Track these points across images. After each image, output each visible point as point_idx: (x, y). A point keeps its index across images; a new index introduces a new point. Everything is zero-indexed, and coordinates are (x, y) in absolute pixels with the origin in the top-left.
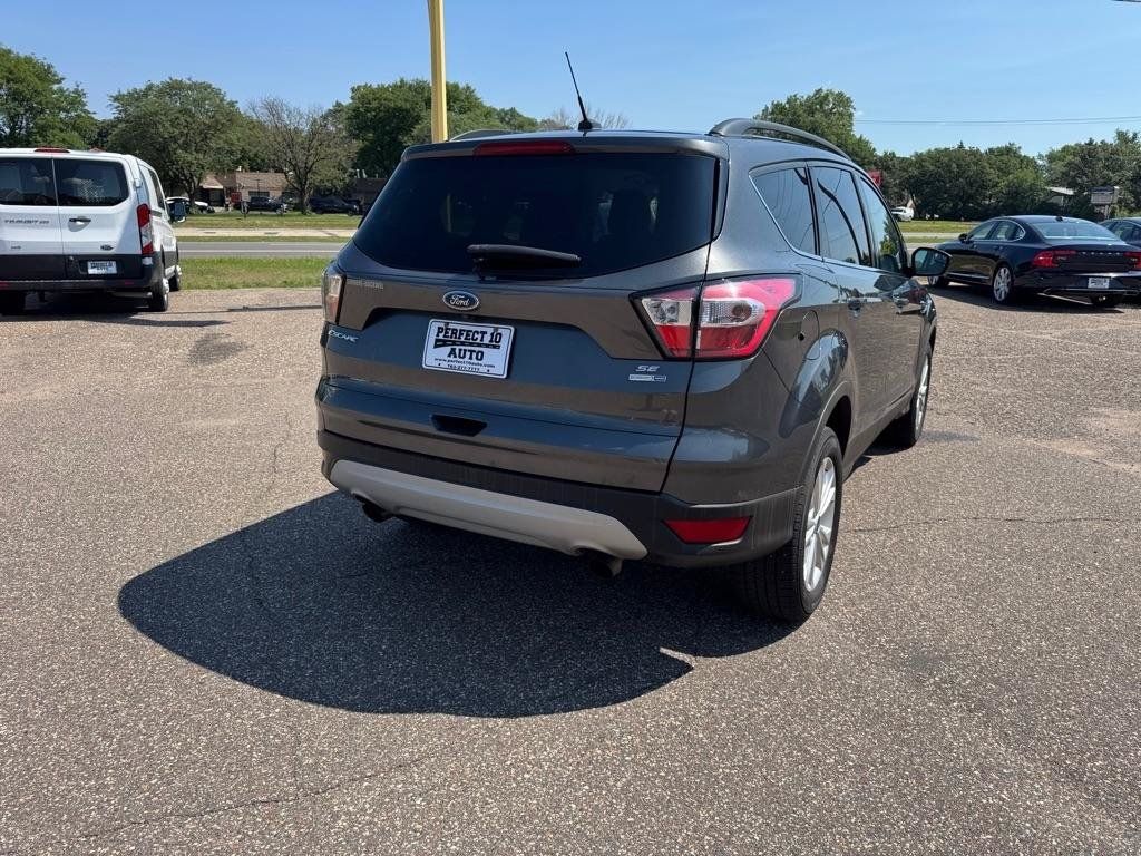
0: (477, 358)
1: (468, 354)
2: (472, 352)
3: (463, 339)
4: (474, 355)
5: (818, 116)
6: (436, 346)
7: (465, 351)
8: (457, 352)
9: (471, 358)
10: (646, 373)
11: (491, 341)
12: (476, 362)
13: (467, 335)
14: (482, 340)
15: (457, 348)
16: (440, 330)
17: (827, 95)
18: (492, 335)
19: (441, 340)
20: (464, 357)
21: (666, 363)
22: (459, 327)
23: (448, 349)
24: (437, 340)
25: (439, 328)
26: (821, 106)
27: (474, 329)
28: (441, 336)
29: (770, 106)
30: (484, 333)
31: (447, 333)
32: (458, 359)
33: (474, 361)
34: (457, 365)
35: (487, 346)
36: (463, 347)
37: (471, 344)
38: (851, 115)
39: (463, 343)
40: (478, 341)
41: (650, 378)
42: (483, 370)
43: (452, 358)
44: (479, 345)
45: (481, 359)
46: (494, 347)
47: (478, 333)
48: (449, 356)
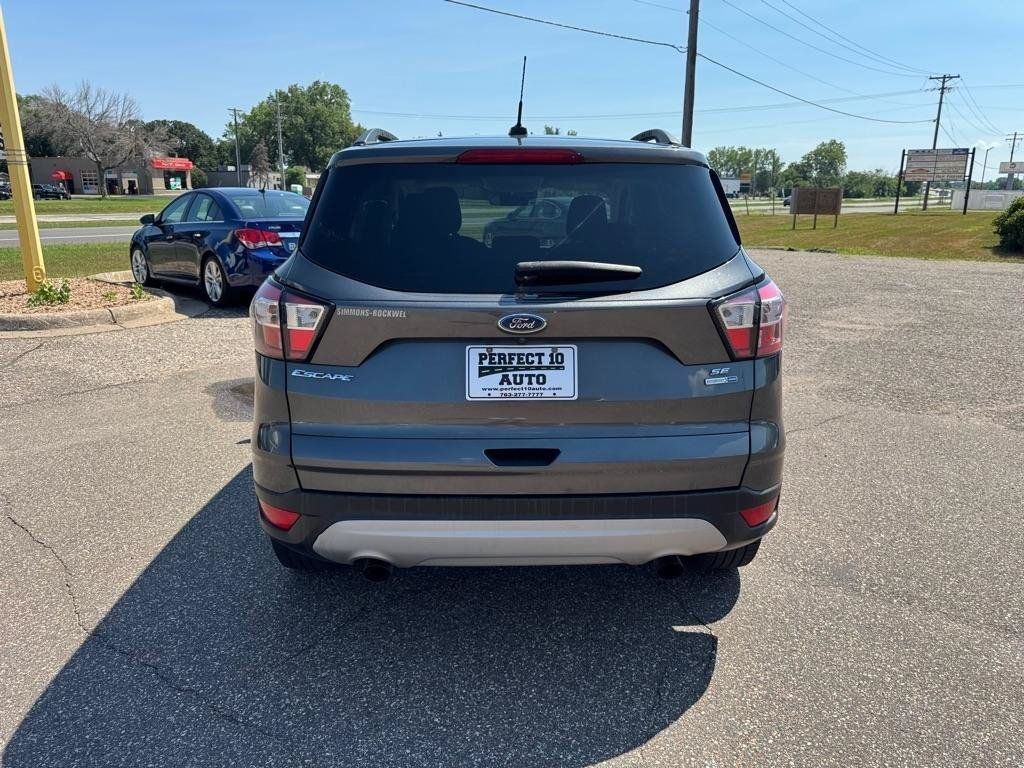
0: (538, 382)
1: (526, 380)
2: (530, 376)
3: (515, 363)
4: (534, 379)
5: (319, 105)
6: (481, 375)
7: (521, 376)
8: (511, 379)
9: (530, 383)
10: (720, 375)
11: (552, 362)
12: (538, 386)
13: (519, 359)
14: (540, 362)
15: (510, 374)
16: (482, 357)
17: (324, 87)
18: (551, 355)
19: (486, 368)
20: (521, 382)
21: (734, 364)
22: (506, 352)
23: (499, 377)
24: (481, 369)
25: (481, 355)
26: (321, 96)
27: (526, 351)
28: (486, 363)
29: (274, 94)
30: (540, 355)
31: (491, 359)
32: (513, 386)
33: (535, 385)
34: (513, 392)
35: (548, 368)
36: (518, 373)
37: (528, 368)
38: (348, 106)
39: (516, 369)
40: (536, 364)
41: (723, 380)
42: (548, 394)
43: (505, 385)
44: (537, 368)
45: (544, 382)
46: (557, 368)
47: (532, 355)
48: (501, 383)
